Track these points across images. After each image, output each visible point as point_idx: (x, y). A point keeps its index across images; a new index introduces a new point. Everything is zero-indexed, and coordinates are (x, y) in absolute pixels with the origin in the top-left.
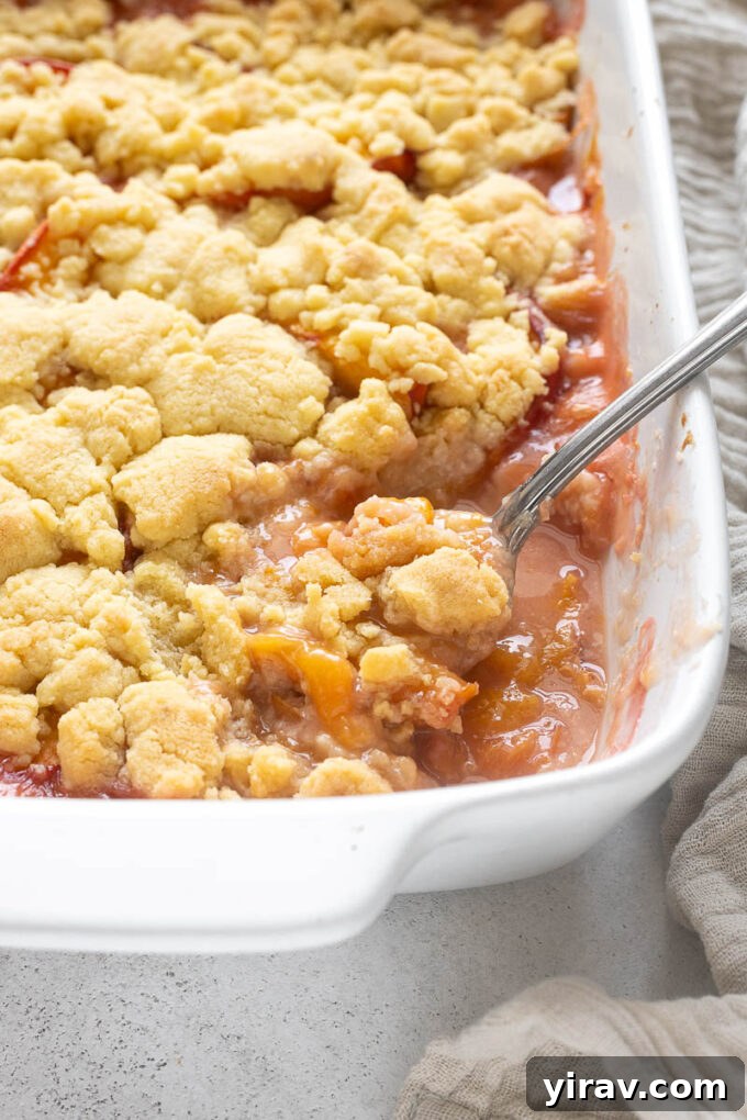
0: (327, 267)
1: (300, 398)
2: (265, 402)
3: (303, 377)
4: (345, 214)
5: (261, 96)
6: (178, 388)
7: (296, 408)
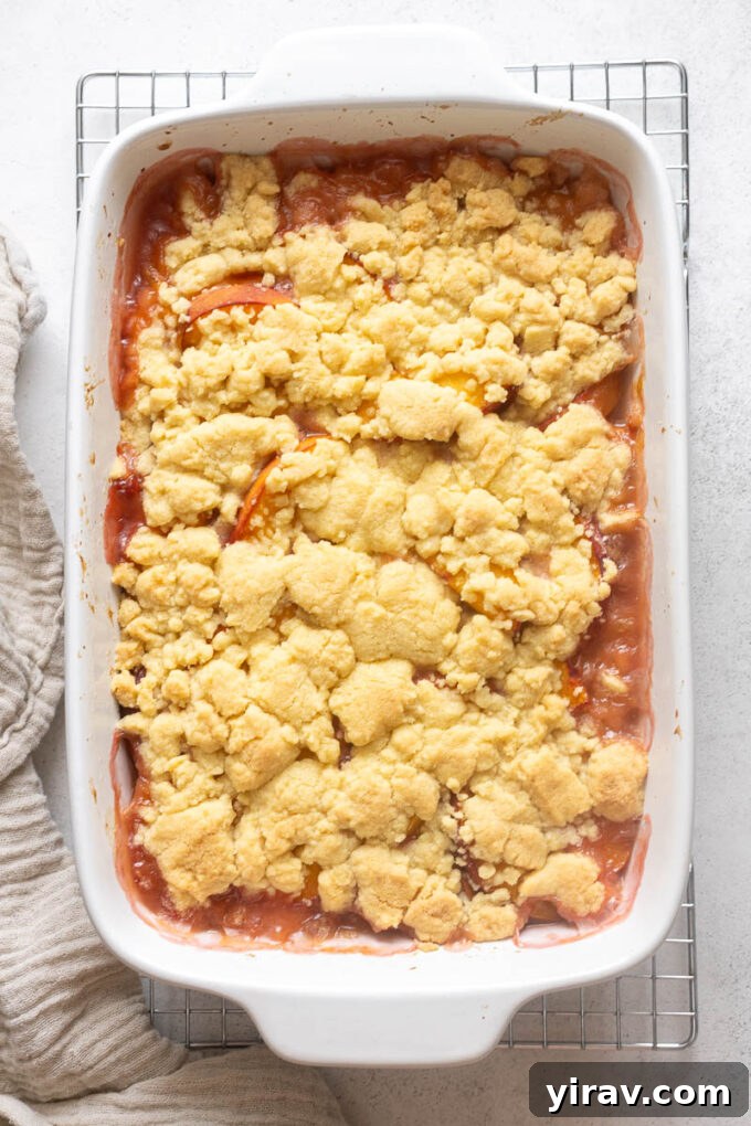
0: (454, 522)
1: (442, 635)
2: (421, 643)
4: (465, 459)
6: (364, 632)
7: (441, 643)
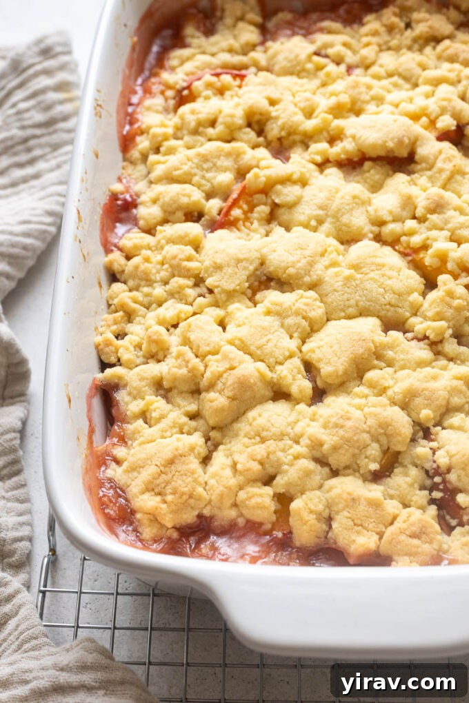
0: (415, 208)
1: (409, 293)
2: (389, 297)
3: (409, 280)
4: (423, 170)
5: (363, 89)
6: (335, 290)
7: (406, 301)
